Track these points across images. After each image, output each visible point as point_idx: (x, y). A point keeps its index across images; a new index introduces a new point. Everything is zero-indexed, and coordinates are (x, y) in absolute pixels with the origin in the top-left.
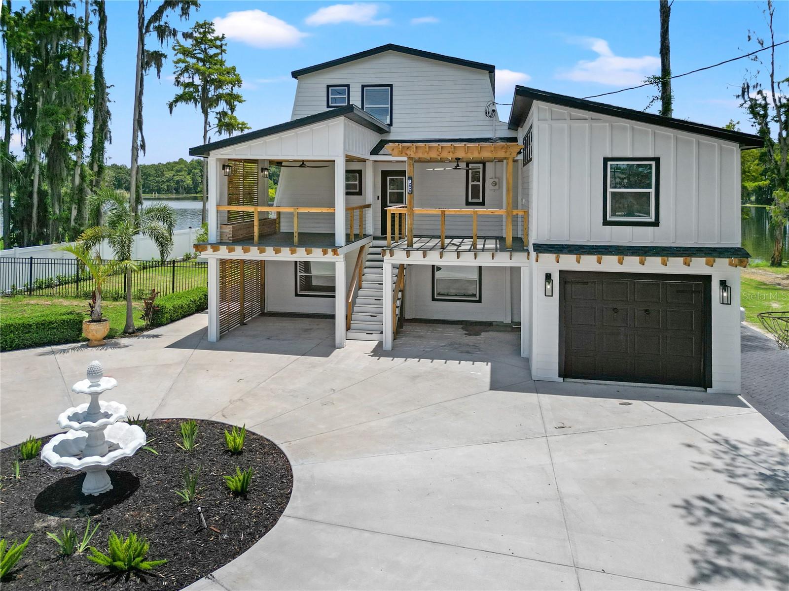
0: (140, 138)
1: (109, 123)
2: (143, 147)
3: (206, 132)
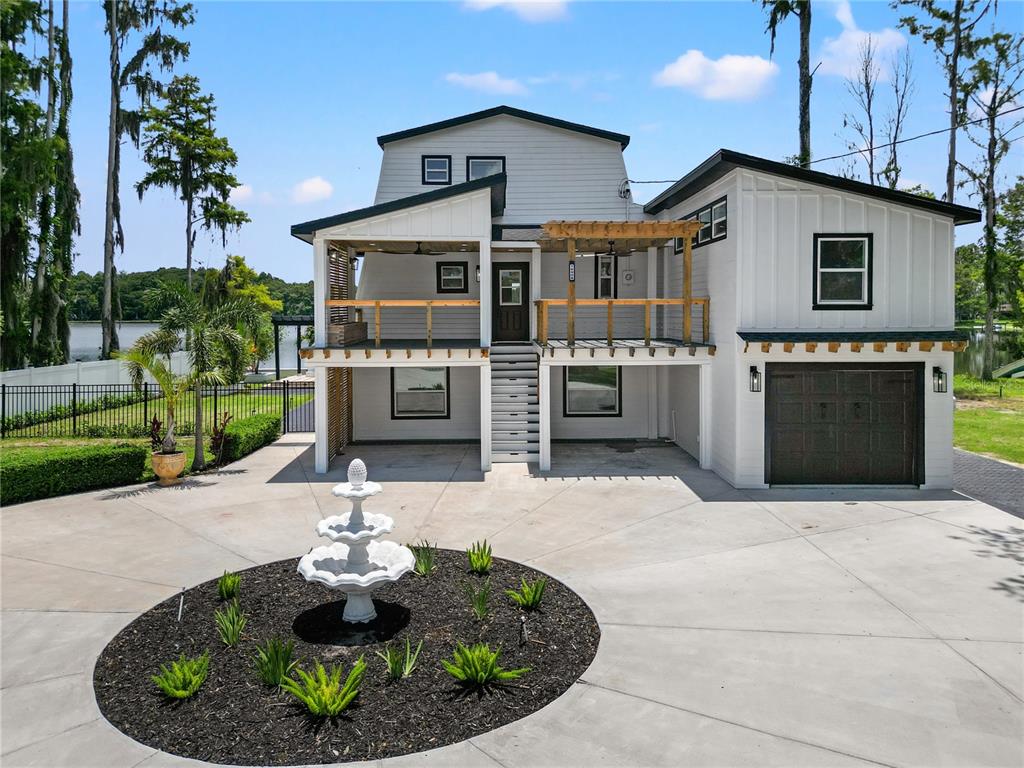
0: (116, 229)
1: (77, 207)
2: (120, 240)
3: (190, 224)
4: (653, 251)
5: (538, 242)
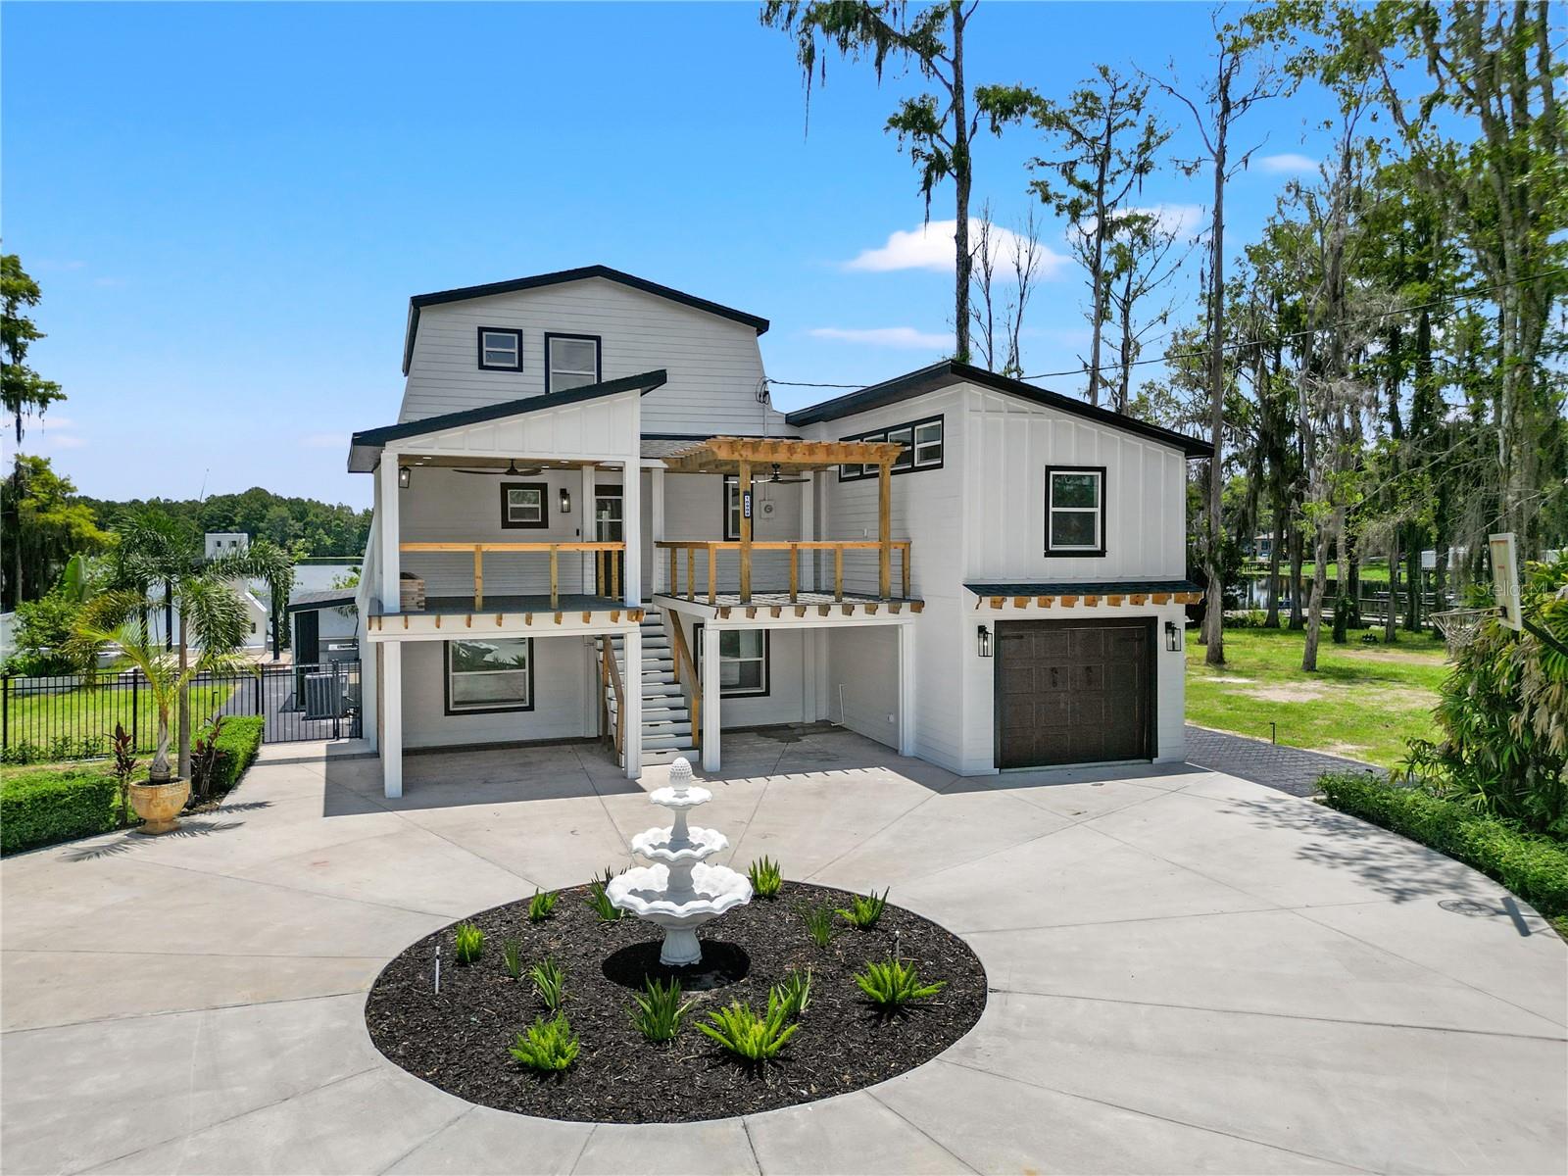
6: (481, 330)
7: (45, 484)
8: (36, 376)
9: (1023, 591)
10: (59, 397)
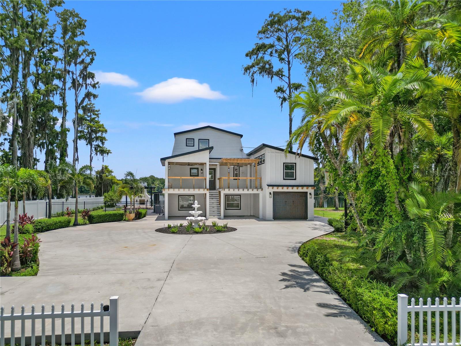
0: (76, 156)
1: (67, 149)
2: (77, 160)
3: (91, 154)
4: (249, 166)
5: (219, 163)
6: (187, 139)
7: (108, 171)
8: (107, 148)
9: (278, 186)
10: (111, 153)
